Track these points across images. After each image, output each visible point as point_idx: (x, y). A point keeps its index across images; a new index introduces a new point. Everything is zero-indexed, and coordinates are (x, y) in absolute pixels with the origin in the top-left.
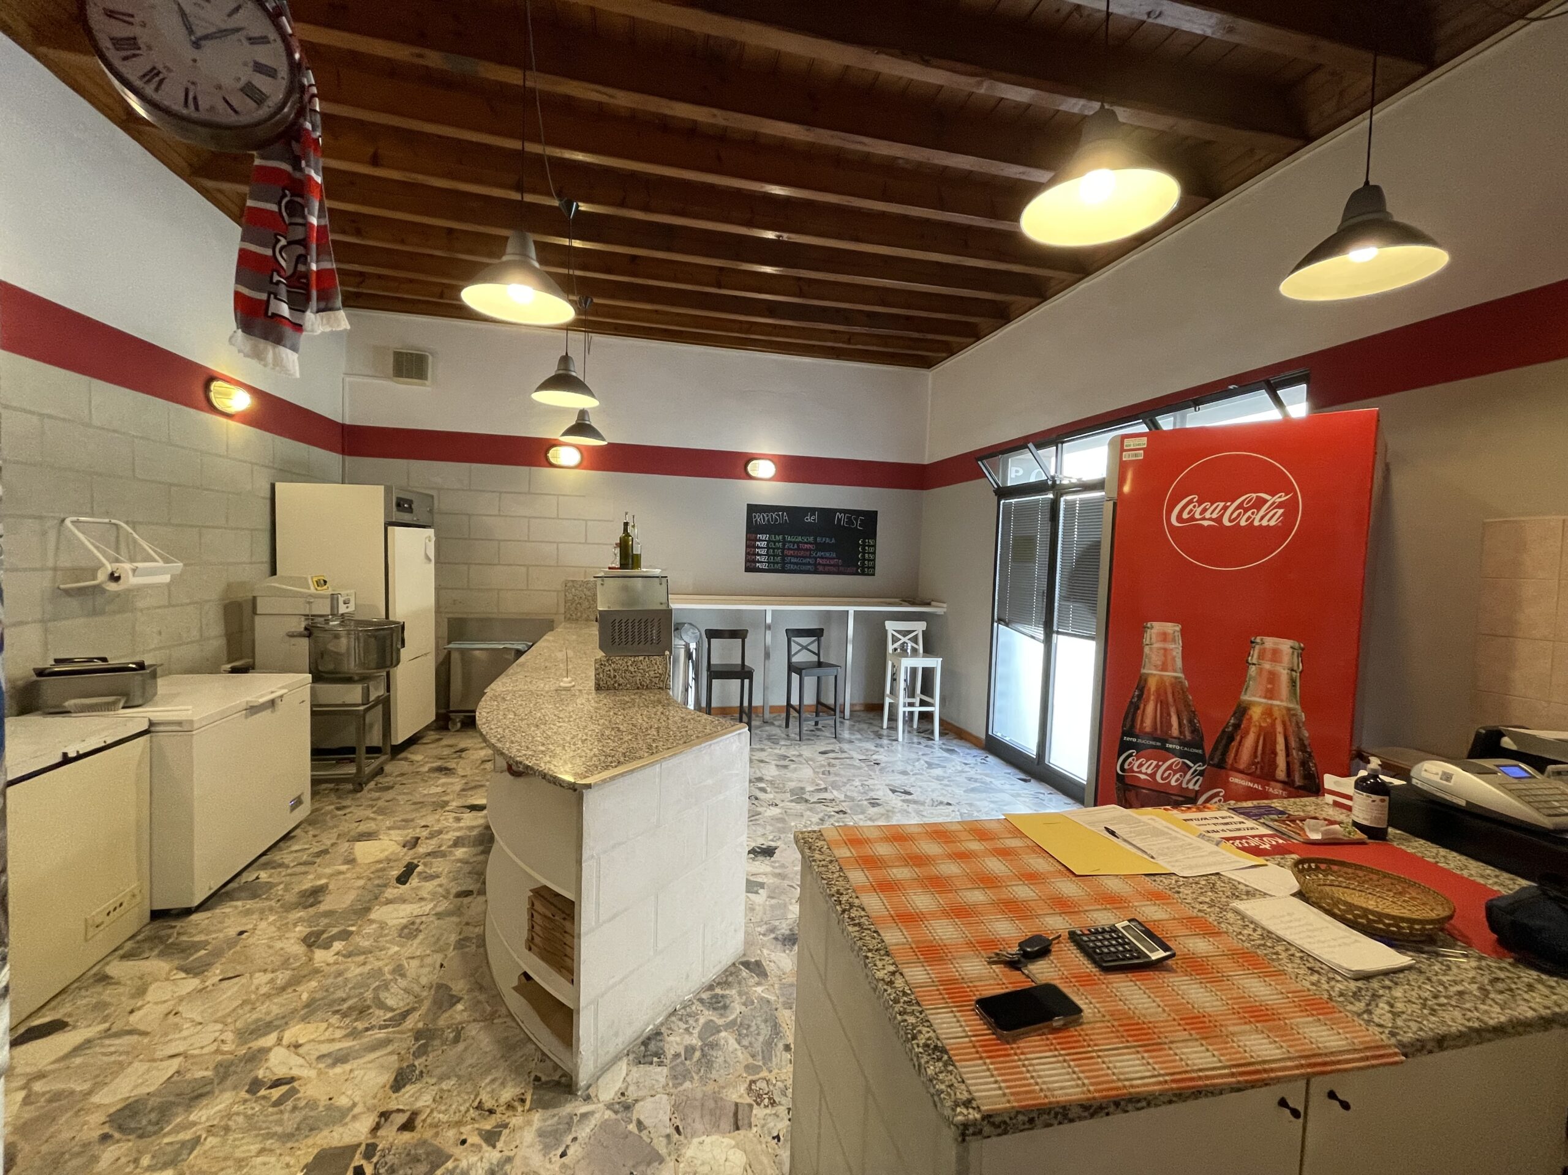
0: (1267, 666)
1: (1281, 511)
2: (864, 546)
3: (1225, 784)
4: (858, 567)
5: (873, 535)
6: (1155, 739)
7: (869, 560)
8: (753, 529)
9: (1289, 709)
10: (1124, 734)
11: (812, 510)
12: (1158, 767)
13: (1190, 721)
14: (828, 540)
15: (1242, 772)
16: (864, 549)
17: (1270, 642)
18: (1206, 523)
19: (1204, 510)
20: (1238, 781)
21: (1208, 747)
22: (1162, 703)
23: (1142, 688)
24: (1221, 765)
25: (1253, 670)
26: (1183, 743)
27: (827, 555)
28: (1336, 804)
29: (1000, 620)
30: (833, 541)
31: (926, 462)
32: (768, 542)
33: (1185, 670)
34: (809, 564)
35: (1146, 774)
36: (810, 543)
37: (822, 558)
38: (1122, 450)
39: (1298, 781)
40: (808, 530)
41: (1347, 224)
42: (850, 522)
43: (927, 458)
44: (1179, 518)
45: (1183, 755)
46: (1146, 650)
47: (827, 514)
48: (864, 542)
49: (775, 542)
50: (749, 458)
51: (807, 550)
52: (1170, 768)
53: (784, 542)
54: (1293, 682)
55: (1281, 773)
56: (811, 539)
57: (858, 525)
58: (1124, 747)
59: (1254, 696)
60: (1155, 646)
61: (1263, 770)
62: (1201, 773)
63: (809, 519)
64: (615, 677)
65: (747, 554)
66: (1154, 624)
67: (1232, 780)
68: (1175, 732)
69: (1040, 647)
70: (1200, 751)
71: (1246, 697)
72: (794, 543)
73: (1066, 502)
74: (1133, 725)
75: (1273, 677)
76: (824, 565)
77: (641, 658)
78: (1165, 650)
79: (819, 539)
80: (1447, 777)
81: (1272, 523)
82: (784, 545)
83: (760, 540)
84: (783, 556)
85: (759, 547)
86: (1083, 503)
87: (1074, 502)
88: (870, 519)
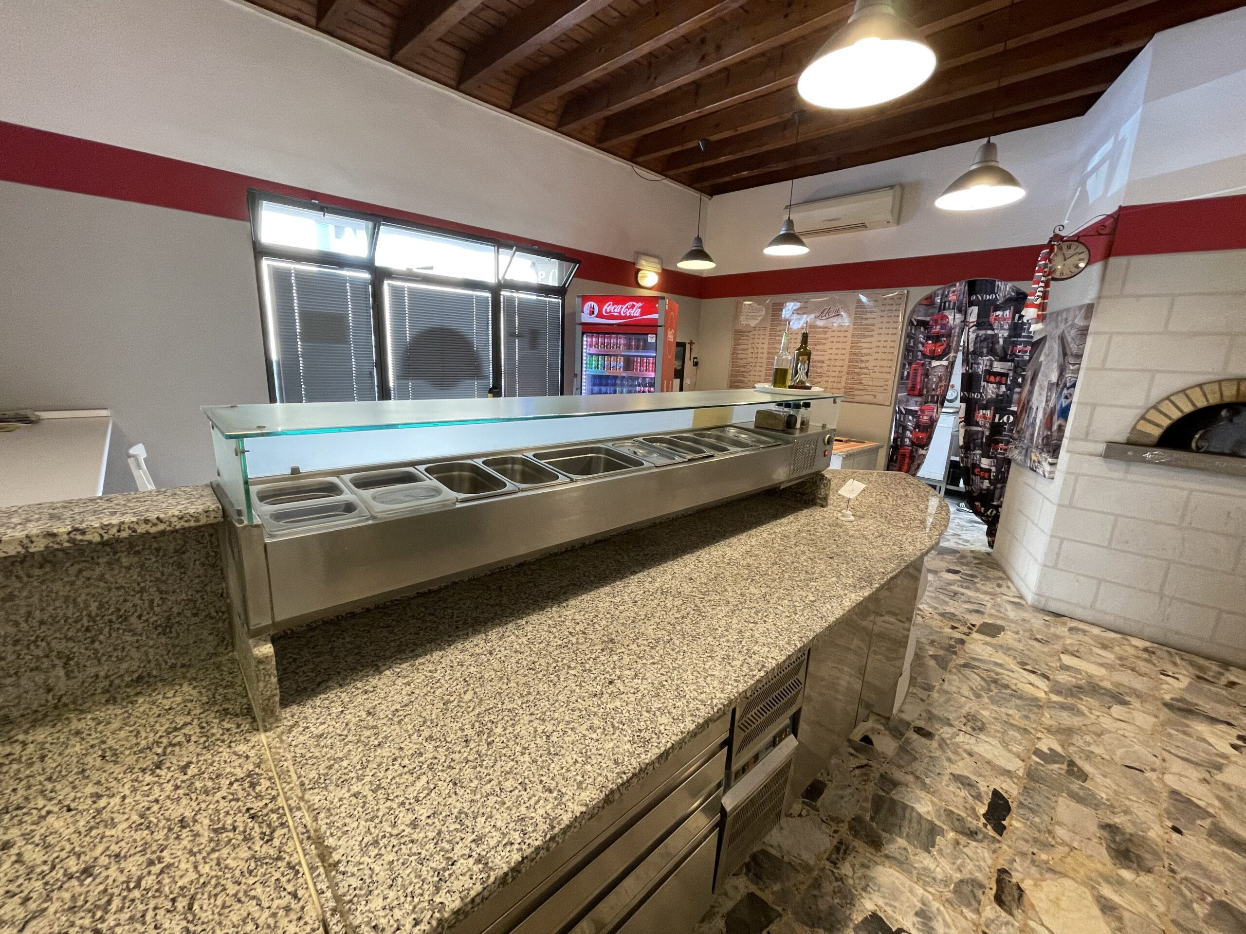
73: (391, 286)
86: (414, 292)
87: (401, 288)
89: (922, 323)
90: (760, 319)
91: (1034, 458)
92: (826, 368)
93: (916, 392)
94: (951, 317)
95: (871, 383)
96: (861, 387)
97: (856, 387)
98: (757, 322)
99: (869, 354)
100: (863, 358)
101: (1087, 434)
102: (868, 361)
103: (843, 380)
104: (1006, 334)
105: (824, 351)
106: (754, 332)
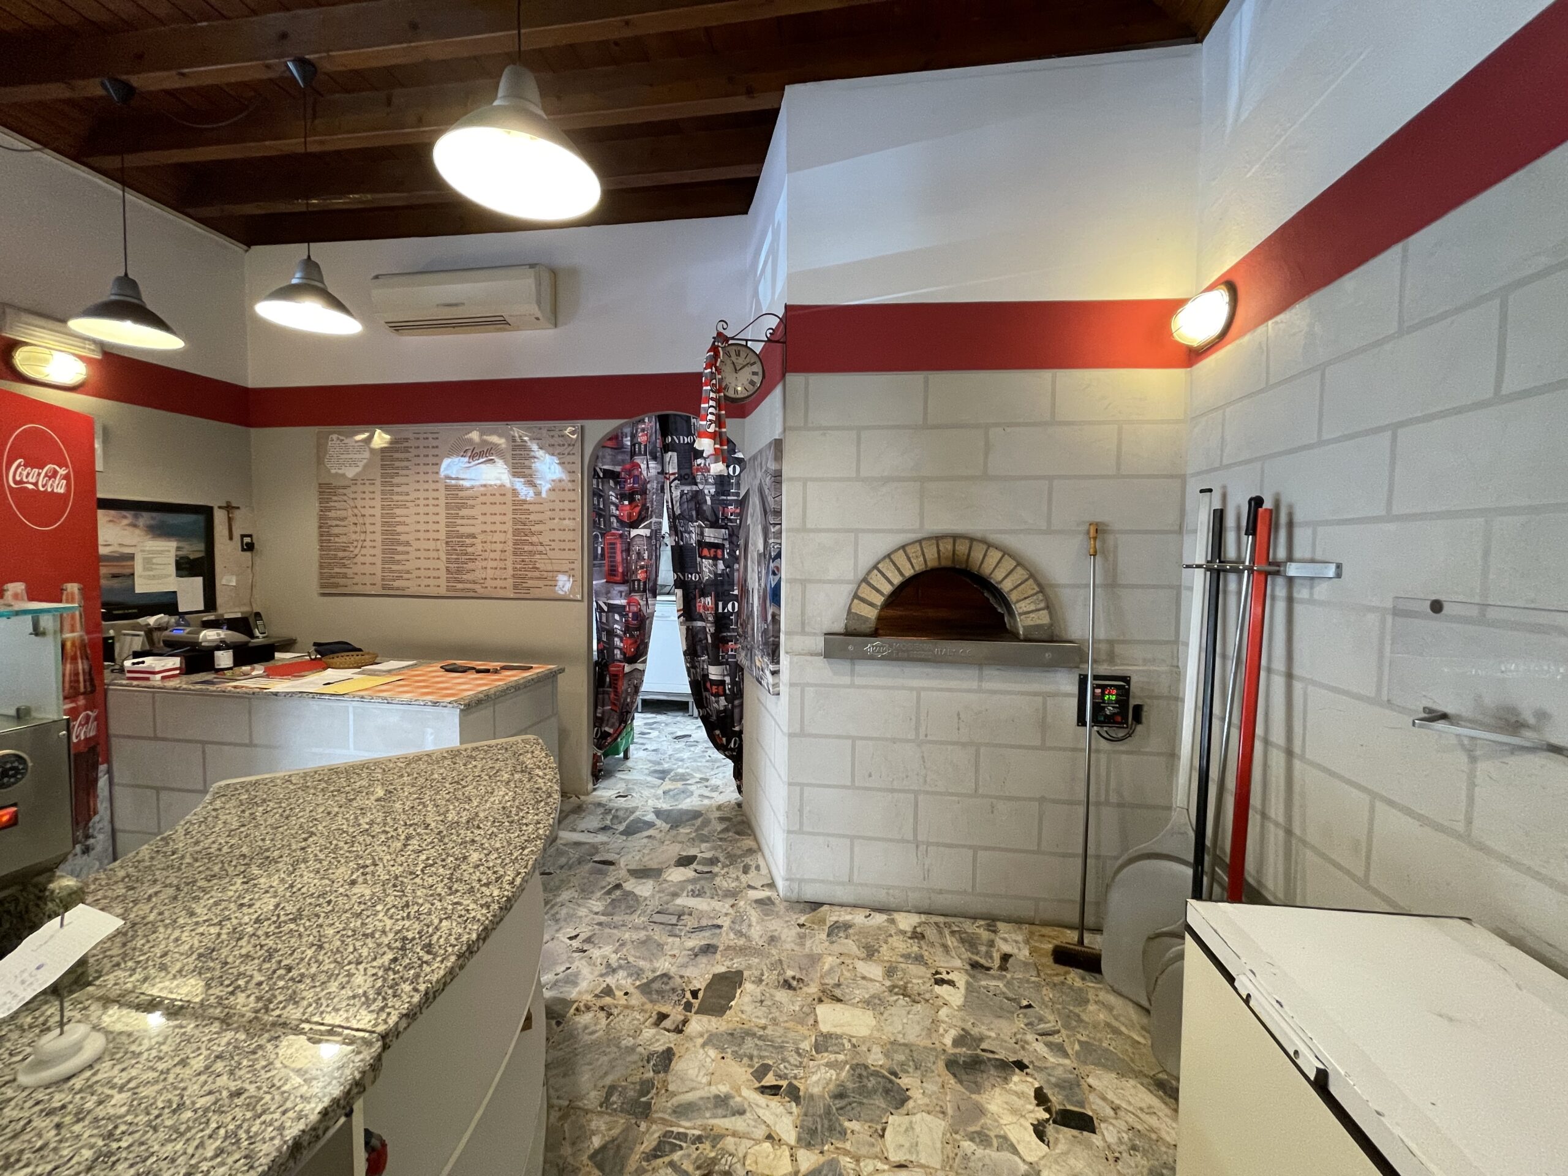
1: (65, 482)
9: (81, 636)
17: (69, 587)
18: (31, 487)
19: (28, 473)
39: (89, 688)
44: (14, 481)
54: (81, 614)
61: (75, 692)
66: (9, 586)
81: (63, 489)
89: (610, 475)
90: (361, 464)
91: (758, 664)
92: (479, 547)
93: (618, 579)
94: (643, 466)
95: (550, 568)
96: (537, 574)
97: (530, 574)
98: (358, 470)
99: (541, 522)
100: (533, 529)
101: (803, 624)
102: (540, 533)
103: (509, 564)
104: (713, 491)
105: (474, 518)
106: (353, 488)
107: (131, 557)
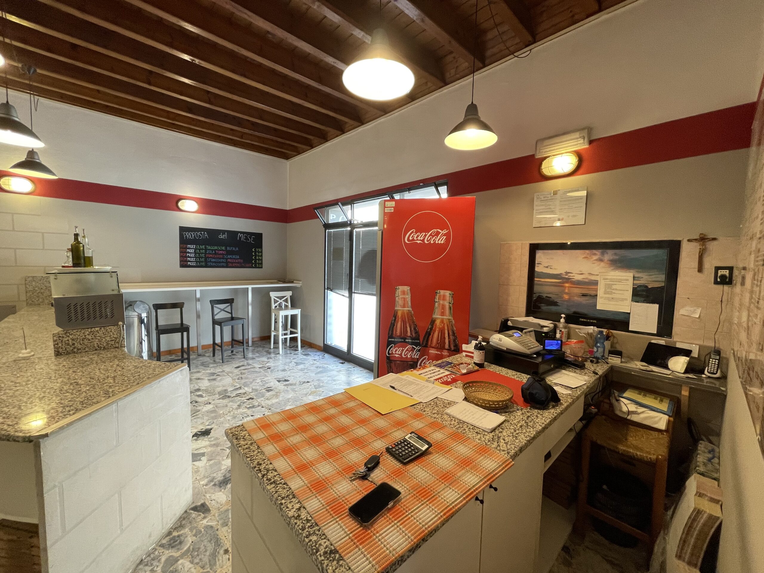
0: (441, 302)
1: (445, 237)
2: (255, 252)
3: (428, 354)
4: (253, 264)
5: (261, 247)
6: (401, 338)
7: (259, 260)
8: (184, 242)
9: (449, 319)
10: (389, 337)
11: (224, 232)
12: (403, 350)
13: (415, 329)
14: (234, 249)
15: (433, 348)
16: (255, 254)
17: (442, 292)
18: (419, 242)
19: (418, 236)
20: (432, 351)
21: (421, 339)
22: (404, 322)
23: (395, 316)
24: (426, 346)
25: (436, 304)
26: (412, 339)
27: (234, 257)
28: (467, 356)
29: (328, 288)
30: (237, 249)
31: (288, 209)
32: (195, 249)
33: (413, 306)
34: (223, 262)
35: (398, 354)
36: (223, 250)
37: (230, 258)
38: (385, 207)
39: (453, 348)
40: (221, 243)
41: (466, 118)
42: (246, 239)
43: (289, 206)
44: (408, 240)
45: (412, 344)
46: (397, 298)
47: (233, 234)
48: (255, 250)
49: (200, 250)
50: (180, 198)
51: (221, 254)
52: (407, 350)
53: (206, 249)
54: (450, 308)
55: (447, 346)
56: (224, 248)
57: (251, 240)
58: (389, 343)
59: (437, 316)
60: (400, 297)
61: (441, 347)
62: (419, 351)
63: (221, 237)
64: (73, 344)
65: (181, 256)
66: (400, 287)
67: (430, 351)
68: (409, 334)
69: (347, 300)
70: (419, 341)
71: (434, 316)
72: (212, 250)
73: (356, 232)
74: (392, 334)
75: (443, 307)
76: (232, 263)
77: (97, 329)
78: (404, 298)
79: (228, 248)
80: (500, 340)
81: (442, 242)
82: (206, 251)
83: (189, 248)
84: (206, 258)
85: (189, 253)
86: (364, 232)
87: (360, 232)
88: (258, 237)
107: (596, 283)
